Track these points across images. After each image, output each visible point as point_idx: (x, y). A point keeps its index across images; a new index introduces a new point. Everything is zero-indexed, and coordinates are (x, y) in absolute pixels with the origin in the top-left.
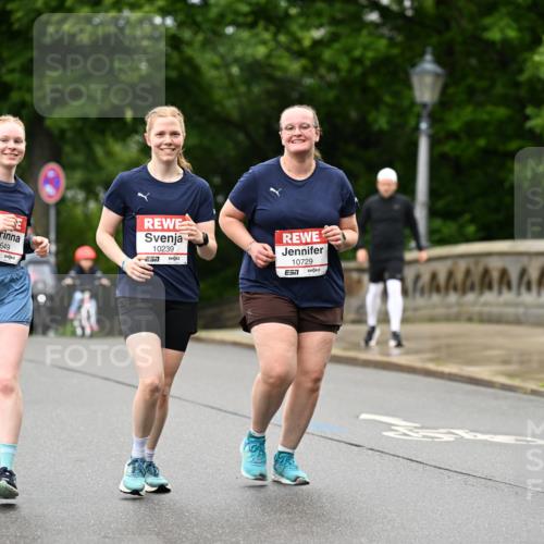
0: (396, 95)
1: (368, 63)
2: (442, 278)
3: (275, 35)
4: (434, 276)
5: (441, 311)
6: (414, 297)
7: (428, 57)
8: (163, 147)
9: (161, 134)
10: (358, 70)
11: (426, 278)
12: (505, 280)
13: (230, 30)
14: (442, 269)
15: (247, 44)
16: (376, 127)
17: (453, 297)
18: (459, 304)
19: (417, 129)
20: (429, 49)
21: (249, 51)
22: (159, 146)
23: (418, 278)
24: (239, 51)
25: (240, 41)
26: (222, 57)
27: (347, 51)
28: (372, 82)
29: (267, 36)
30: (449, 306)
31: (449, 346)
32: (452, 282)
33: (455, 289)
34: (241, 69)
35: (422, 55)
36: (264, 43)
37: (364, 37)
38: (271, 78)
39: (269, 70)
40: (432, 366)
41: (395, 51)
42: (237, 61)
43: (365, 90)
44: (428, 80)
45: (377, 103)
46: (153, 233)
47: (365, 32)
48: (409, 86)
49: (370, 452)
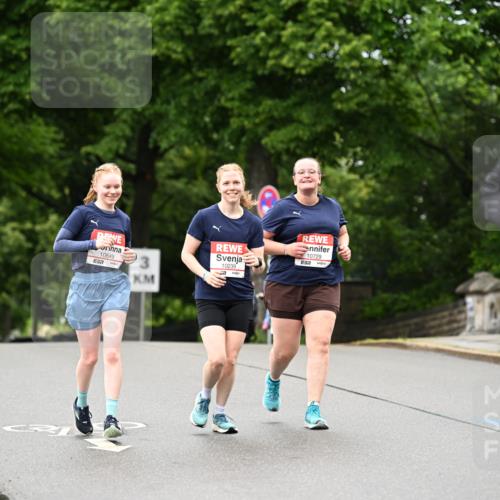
8: (229, 192)
9: (227, 183)
21: (450, 81)
22: (226, 192)
24: (440, 82)
25: (443, 72)
29: (468, 67)
34: (442, 97)
36: (464, 74)
38: (469, 105)
39: (467, 98)
42: (438, 89)
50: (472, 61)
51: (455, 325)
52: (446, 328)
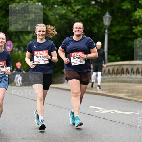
0: (99, 23)
1: (92, 15)
2: (111, 71)
3: (68, 8)
4: (109, 70)
5: (111, 80)
6: (104, 76)
7: (108, 13)
8: (40, 35)
9: (40, 31)
10: (89, 17)
11: (107, 71)
12: (128, 71)
13: (56, 6)
14: (111, 69)
15: (60, 10)
16: (94, 32)
17: (114, 76)
18: (116, 78)
19: (104, 32)
20: (108, 11)
21: (61, 12)
22: (39, 34)
23: (105, 71)
24: (58, 12)
25: (58, 9)
26: (54, 13)
27: (87, 12)
28: (93, 19)
29: (65, 8)
30: (113, 78)
31: (113, 89)
32: (114, 72)
33: (115, 74)
34: (59, 16)
35: (106, 13)
37: (91, 8)
38: (66, 19)
39: (66, 17)
40: (108, 94)
41: (99, 12)
42: (57, 14)
43: (91, 22)
44: (108, 19)
45: (94, 25)
46: (38, 56)
47: (91, 7)
48: (103, 21)
49: (92, 116)
50: (67, 6)
51: (62, 81)
52: (59, 82)
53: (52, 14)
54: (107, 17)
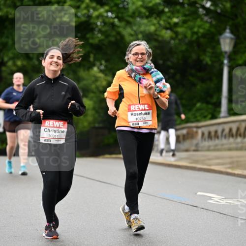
0: (214, 48)
1: (200, 35)
2: (234, 131)
3: (159, 23)
4: (231, 130)
5: (234, 146)
6: (222, 139)
7: (228, 31)
10: (195, 37)
11: (227, 131)
13: (138, 19)
14: (234, 127)
15: (146, 25)
16: (204, 62)
17: (239, 139)
18: (242, 142)
19: (222, 64)
20: (228, 27)
21: (147, 28)
23: (223, 131)
24: (142, 28)
25: (143, 24)
26: (135, 31)
27: (191, 28)
28: (202, 40)
29: (155, 21)
30: (238, 143)
31: (237, 162)
32: (239, 133)
33: (240, 135)
35: (225, 29)
36: (154, 25)
37: (199, 22)
38: (156, 40)
39: (156, 37)
40: (230, 171)
41: (213, 30)
42: (141, 32)
44: (228, 41)
45: (204, 51)
47: (199, 20)
48: (218, 43)
49: (202, 209)
50: (158, 19)
53: (133, 33)
54: (227, 37)
